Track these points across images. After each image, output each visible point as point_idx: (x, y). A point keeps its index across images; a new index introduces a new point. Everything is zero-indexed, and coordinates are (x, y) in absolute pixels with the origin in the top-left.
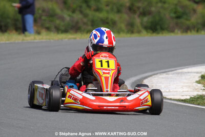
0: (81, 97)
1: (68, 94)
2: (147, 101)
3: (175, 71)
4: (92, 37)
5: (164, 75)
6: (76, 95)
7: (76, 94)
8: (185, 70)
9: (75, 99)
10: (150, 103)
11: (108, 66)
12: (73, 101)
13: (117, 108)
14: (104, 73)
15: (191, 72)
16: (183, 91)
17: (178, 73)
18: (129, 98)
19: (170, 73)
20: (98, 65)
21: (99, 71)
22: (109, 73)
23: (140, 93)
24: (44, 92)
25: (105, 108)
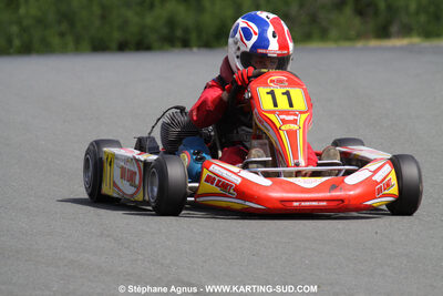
0: (238, 181)
1: (206, 173)
2: (388, 185)
4: (238, 36)
6: (225, 176)
7: (225, 174)
9: (225, 186)
10: (394, 190)
11: (291, 105)
12: (218, 190)
13: (324, 203)
14: (284, 122)
18: (350, 180)
20: (266, 103)
21: (272, 117)
22: (295, 122)
23: (372, 167)
24: (137, 170)
25: (296, 204)
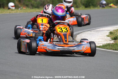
3: (95, 30)
5: (89, 32)
8: (101, 29)
15: (105, 30)
16: (99, 41)
17: (97, 31)
19: (93, 31)
